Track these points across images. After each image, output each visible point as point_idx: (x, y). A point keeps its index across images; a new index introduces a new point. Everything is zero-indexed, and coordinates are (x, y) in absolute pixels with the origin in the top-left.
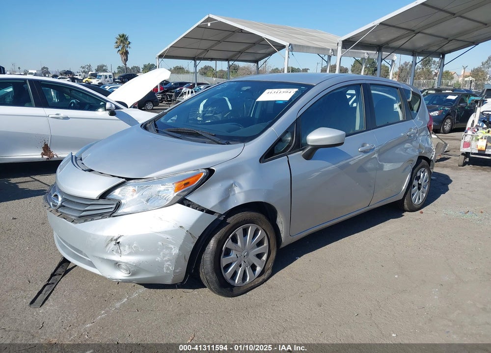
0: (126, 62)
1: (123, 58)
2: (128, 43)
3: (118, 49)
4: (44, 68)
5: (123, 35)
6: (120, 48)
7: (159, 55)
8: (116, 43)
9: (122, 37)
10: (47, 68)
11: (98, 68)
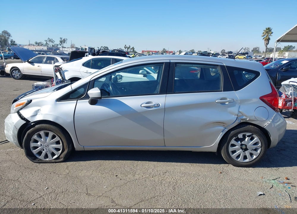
0: (267, 45)
1: (266, 43)
2: (271, 33)
3: (264, 37)
4: (223, 50)
5: (269, 28)
6: (265, 37)
7: (277, 40)
8: (263, 33)
9: (268, 29)
10: (225, 50)
11: (253, 49)
